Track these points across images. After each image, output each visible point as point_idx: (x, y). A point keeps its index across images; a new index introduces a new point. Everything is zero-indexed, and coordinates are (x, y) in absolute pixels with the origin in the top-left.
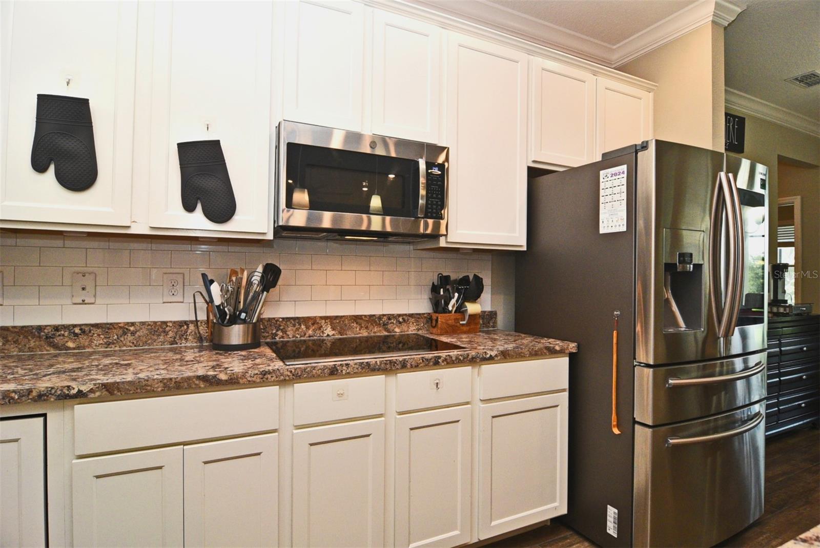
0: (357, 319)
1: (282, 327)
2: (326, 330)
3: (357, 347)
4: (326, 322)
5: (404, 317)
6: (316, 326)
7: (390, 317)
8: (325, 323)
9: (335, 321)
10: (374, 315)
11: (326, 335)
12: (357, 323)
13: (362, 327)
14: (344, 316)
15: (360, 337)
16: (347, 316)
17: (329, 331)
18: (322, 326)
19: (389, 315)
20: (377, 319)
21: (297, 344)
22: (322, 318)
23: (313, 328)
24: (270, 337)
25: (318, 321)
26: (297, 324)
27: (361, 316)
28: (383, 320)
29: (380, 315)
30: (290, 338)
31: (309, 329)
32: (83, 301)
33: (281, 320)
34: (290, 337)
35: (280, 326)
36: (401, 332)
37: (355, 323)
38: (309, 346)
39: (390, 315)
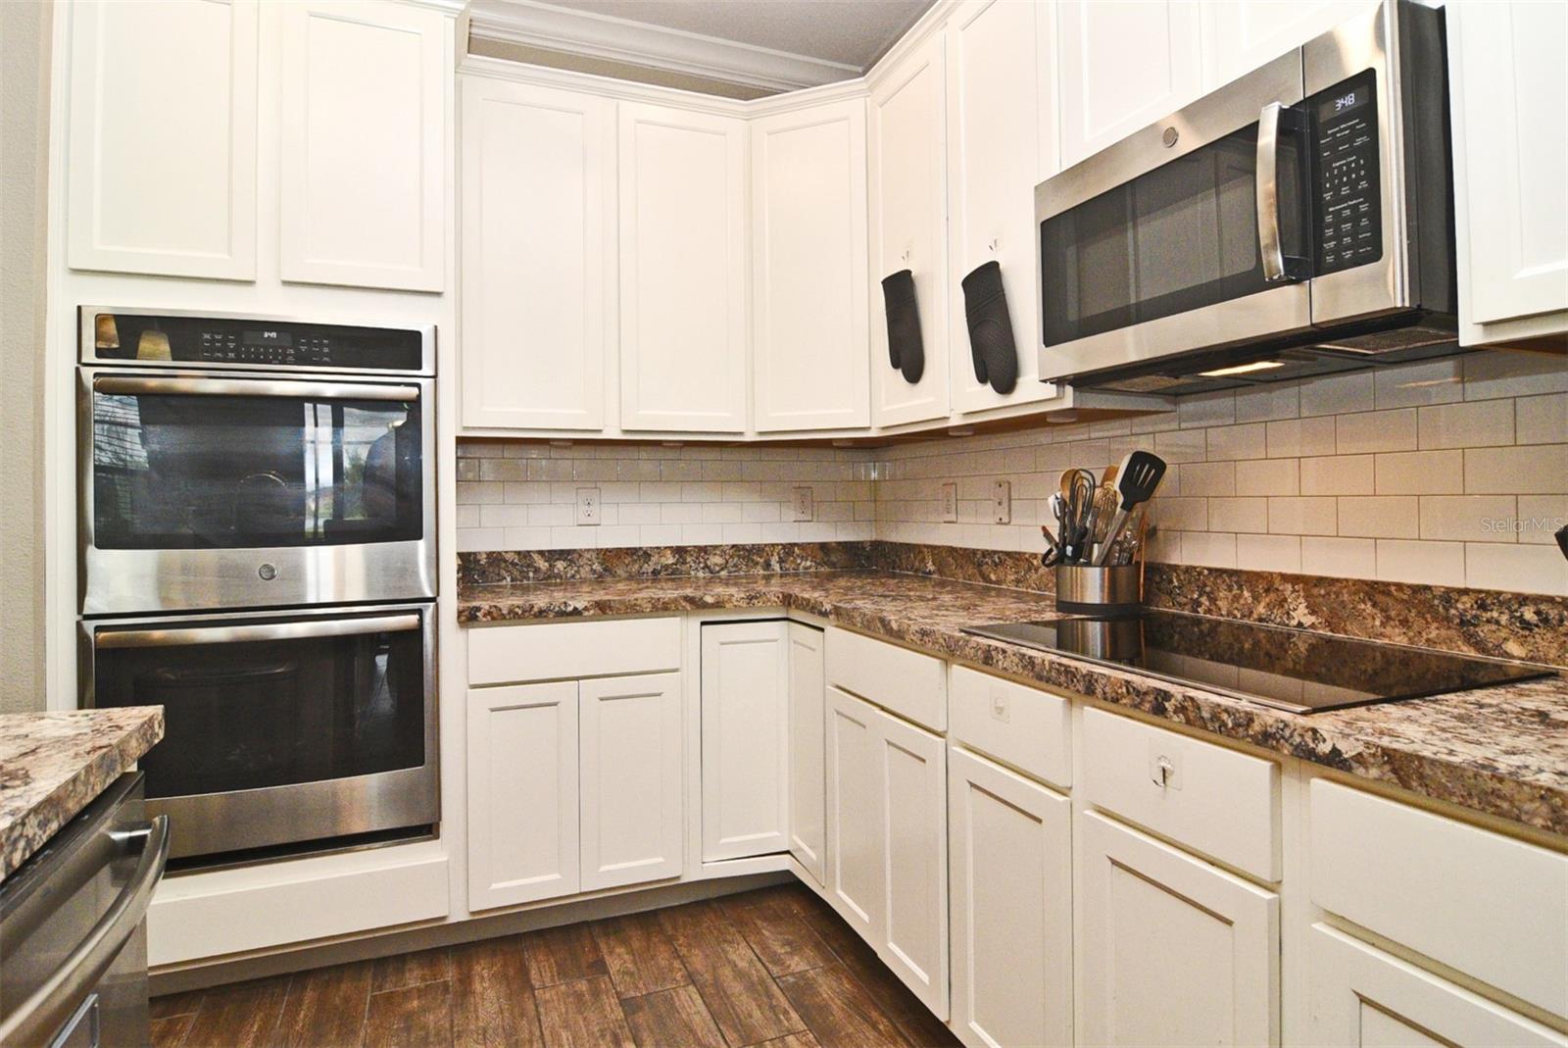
0: (1374, 590)
1: (1208, 589)
2: (1295, 610)
3: (1375, 673)
4: (1294, 591)
5: (1543, 607)
6: (1273, 596)
7: (1485, 600)
8: (1292, 592)
9: (1315, 591)
10: (1427, 588)
11: (1294, 622)
12: (1374, 605)
13: (1389, 618)
14: (1338, 580)
15: (1382, 647)
16: (1347, 580)
17: (1301, 614)
18: (1285, 600)
19: (1480, 591)
20: (1436, 602)
21: (1235, 632)
22: (1285, 577)
23: (1267, 600)
24: (1189, 606)
25: (1276, 586)
26: (1235, 587)
27: (1388, 584)
28: (1460, 606)
29: (1449, 590)
30: (1222, 615)
31: (1259, 602)
32: (1001, 519)
33: (1206, 572)
34: (1224, 613)
35: (1205, 585)
36: (1532, 659)
37: (1369, 604)
38: (1259, 641)
39: (1488, 592)
